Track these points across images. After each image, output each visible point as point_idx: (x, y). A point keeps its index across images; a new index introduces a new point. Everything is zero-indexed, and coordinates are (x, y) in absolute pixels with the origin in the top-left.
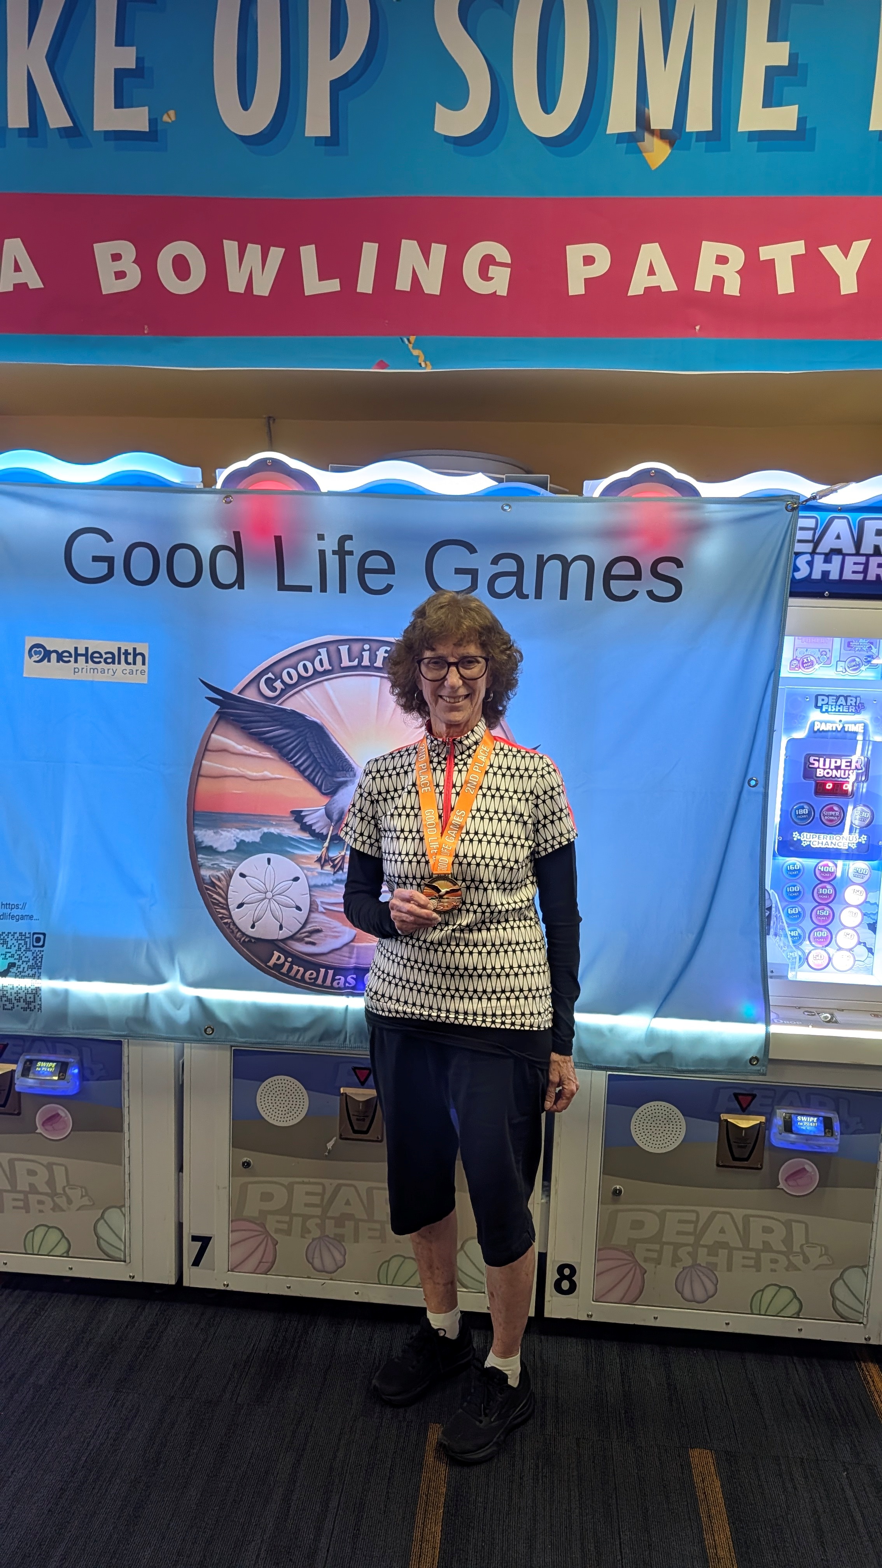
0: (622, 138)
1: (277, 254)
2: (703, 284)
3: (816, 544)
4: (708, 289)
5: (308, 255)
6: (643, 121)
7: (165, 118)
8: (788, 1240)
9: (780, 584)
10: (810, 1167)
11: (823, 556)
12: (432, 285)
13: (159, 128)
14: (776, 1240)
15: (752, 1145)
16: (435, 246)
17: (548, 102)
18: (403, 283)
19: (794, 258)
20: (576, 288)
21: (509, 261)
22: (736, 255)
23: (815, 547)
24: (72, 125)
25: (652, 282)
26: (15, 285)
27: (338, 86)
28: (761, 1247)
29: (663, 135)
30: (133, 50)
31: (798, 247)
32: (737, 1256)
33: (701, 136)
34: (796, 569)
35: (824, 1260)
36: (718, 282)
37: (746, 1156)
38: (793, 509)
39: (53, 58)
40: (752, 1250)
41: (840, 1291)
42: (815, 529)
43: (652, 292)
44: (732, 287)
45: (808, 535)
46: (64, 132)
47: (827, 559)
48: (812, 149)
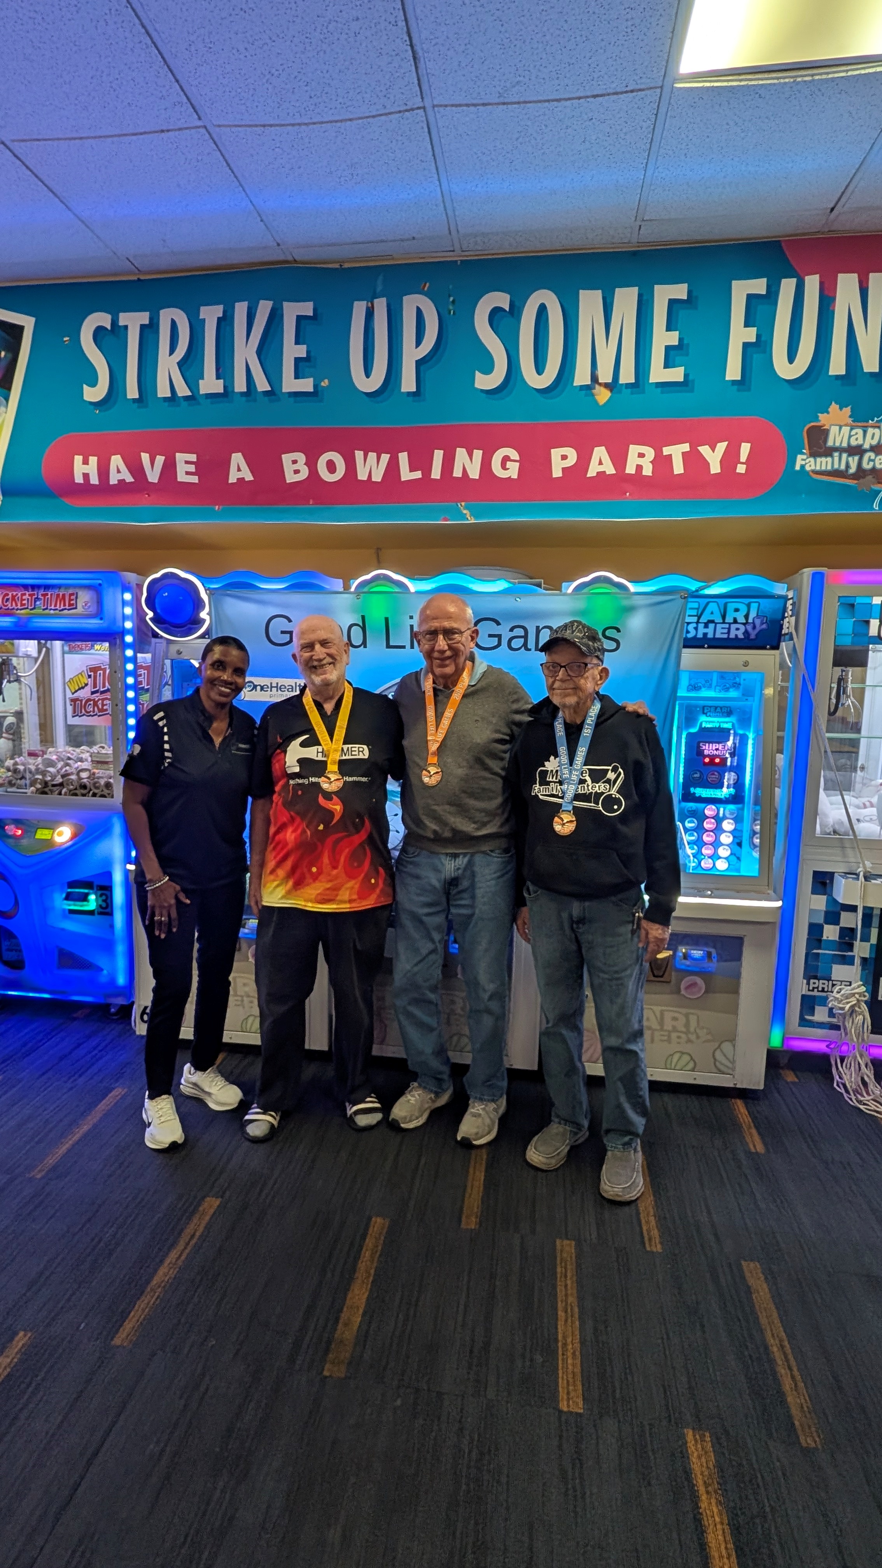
0: (582, 388)
1: (385, 457)
2: (630, 469)
3: (699, 618)
4: (633, 472)
5: (403, 457)
6: (594, 378)
7: (323, 384)
8: (687, 1025)
9: (677, 642)
10: (699, 981)
11: (703, 625)
12: (474, 473)
13: (320, 389)
14: (680, 1025)
15: (663, 969)
16: (475, 451)
17: (540, 368)
18: (457, 473)
19: (683, 453)
20: (557, 473)
21: (518, 458)
22: (650, 453)
23: (699, 619)
24: (270, 389)
25: (601, 469)
26: (238, 479)
27: (419, 363)
28: (670, 1028)
29: (606, 385)
30: (305, 346)
31: (686, 447)
32: (657, 1034)
33: (628, 386)
34: (688, 632)
35: (709, 1037)
36: (639, 468)
37: (661, 974)
38: (685, 598)
39: (259, 352)
40: (666, 1031)
41: (718, 1055)
42: (698, 609)
43: (601, 474)
44: (648, 471)
45: (694, 612)
46: (266, 393)
47: (706, 625)
48: (692, 391)
